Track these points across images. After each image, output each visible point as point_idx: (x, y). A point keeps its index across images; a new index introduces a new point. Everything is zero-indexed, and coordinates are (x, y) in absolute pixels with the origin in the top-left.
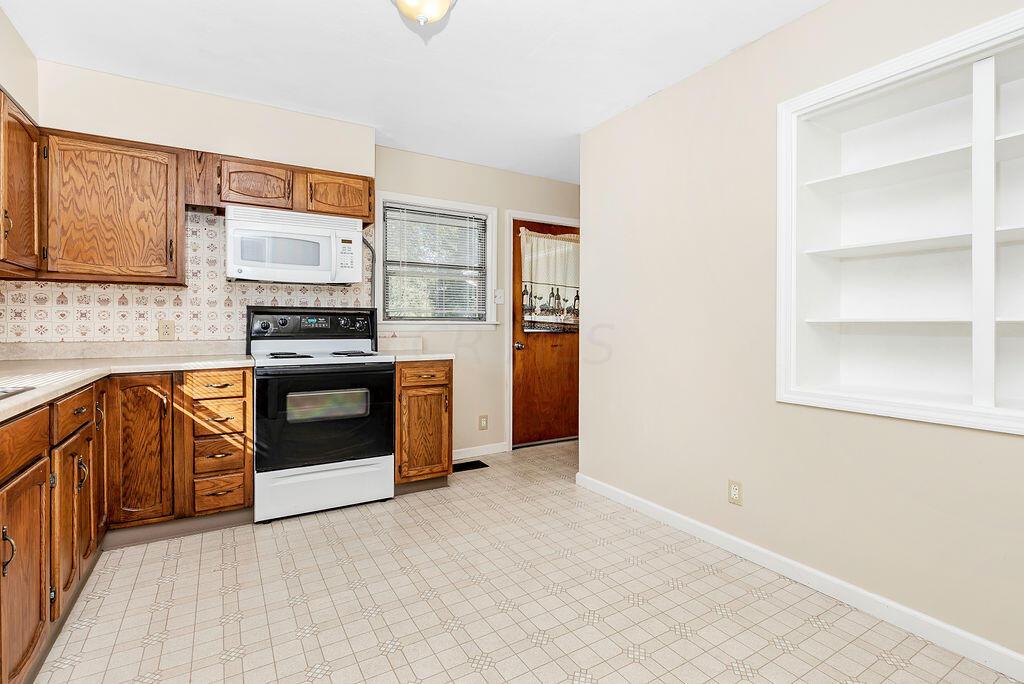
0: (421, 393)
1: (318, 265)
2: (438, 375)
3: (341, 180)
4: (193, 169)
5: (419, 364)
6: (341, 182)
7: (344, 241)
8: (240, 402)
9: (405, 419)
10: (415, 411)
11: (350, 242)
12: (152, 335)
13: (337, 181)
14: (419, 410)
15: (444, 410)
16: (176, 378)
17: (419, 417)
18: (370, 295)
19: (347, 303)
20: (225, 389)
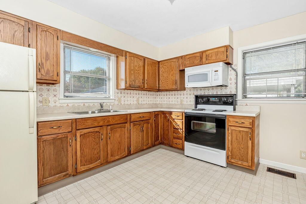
0: (238, 129)
1: (207, 81)
2: (246, 123)
3: (216, 50)
4: (181, 61)
5: (237, 117)
6: (216, 51)
7: (215, 71)
8: (182, 121)
9: (230, 138)
10: (234, 136)
11: (217, 71)
12: (179, 103)
13: (215, 51)
14: (237, 136)
15: (249, 139)
16: (171, 113)
17: (237, 139)
18: (236, 89)
19: (227, 93)
20: (178, 117)
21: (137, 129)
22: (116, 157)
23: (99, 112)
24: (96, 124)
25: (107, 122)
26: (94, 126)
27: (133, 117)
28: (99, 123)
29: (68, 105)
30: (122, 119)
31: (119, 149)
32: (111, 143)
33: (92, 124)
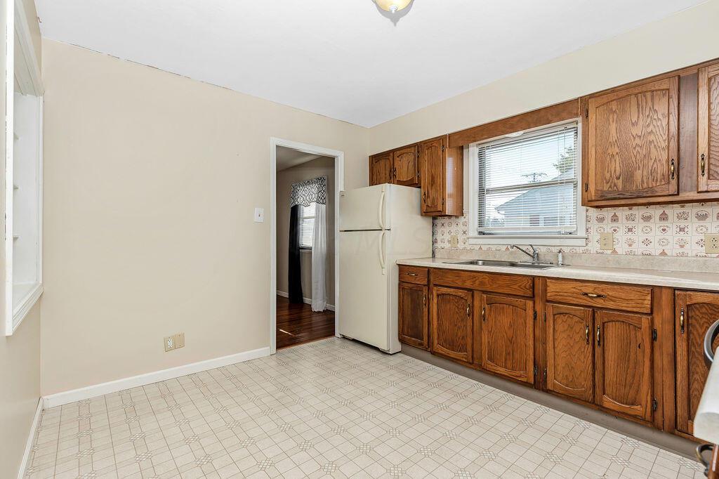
21: (571, 328)
22: (499, 368)
23: (484, 264)
24: (460, 284)
25: (479, 285)
26: (456, 285)
27: (552, 288)
28: (464, 281)
29: (481, 248)
30: (516, 287)
31: (509, 354)
32: (490, 332)
33: (453, 281)
